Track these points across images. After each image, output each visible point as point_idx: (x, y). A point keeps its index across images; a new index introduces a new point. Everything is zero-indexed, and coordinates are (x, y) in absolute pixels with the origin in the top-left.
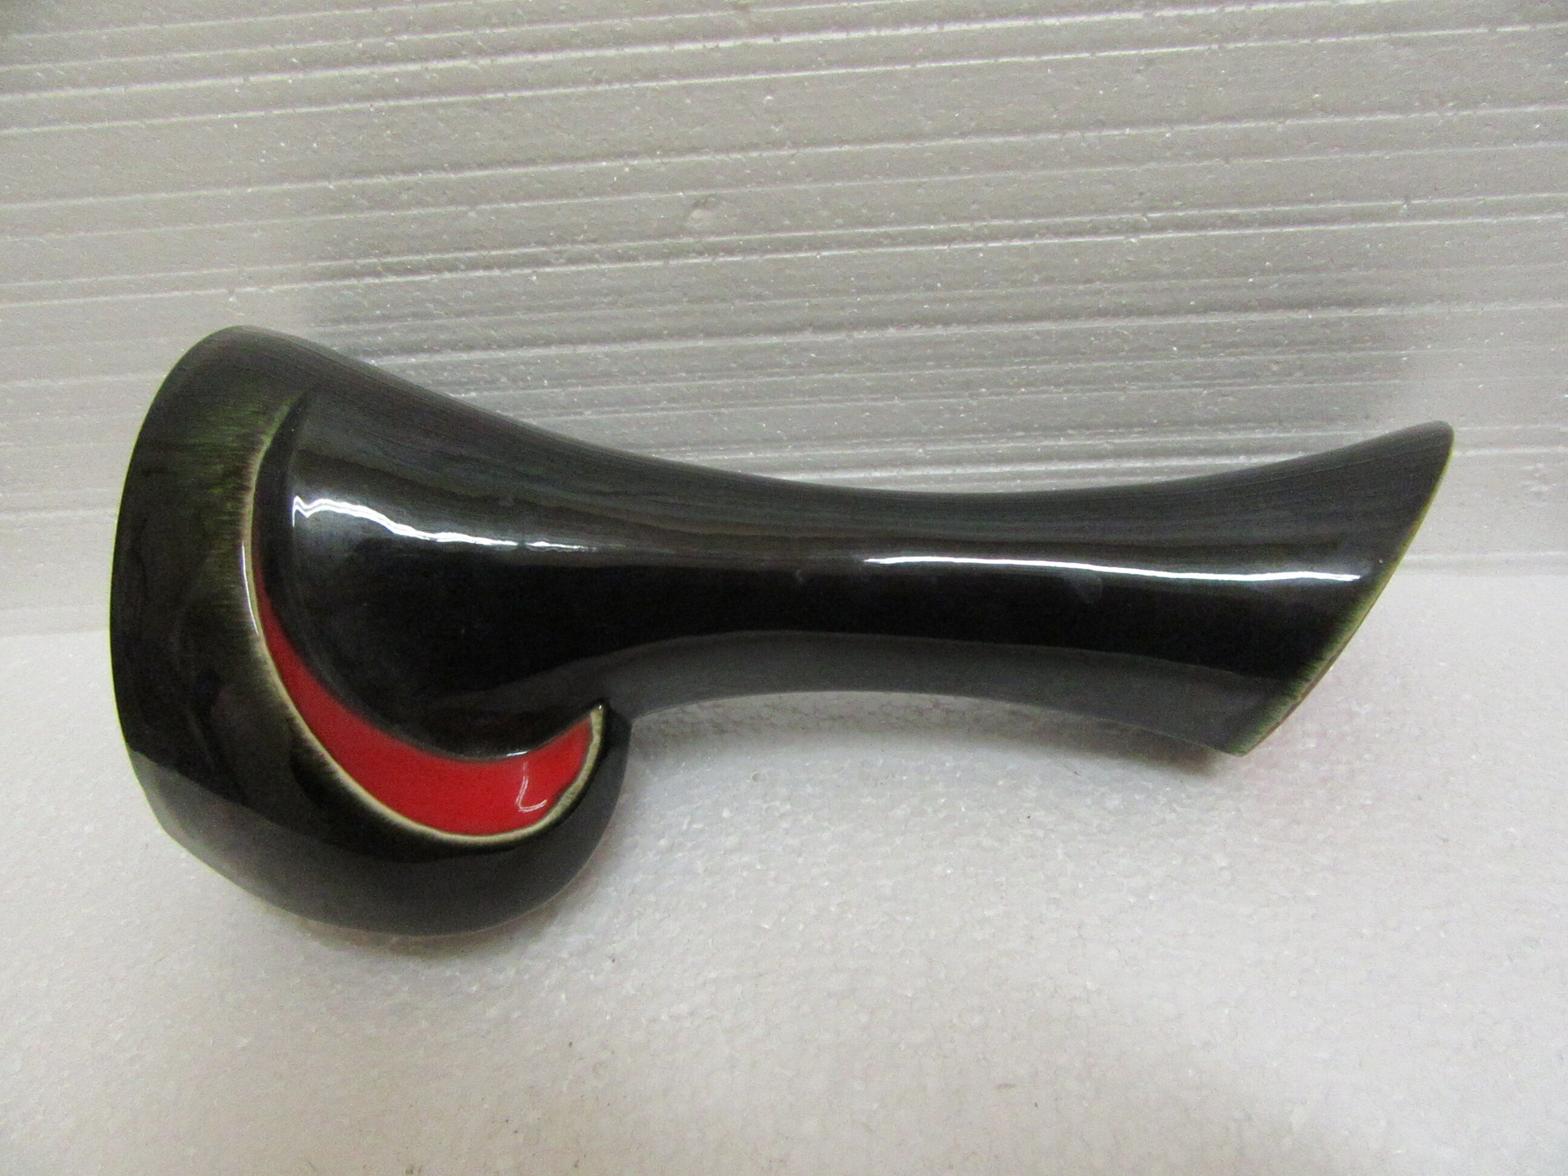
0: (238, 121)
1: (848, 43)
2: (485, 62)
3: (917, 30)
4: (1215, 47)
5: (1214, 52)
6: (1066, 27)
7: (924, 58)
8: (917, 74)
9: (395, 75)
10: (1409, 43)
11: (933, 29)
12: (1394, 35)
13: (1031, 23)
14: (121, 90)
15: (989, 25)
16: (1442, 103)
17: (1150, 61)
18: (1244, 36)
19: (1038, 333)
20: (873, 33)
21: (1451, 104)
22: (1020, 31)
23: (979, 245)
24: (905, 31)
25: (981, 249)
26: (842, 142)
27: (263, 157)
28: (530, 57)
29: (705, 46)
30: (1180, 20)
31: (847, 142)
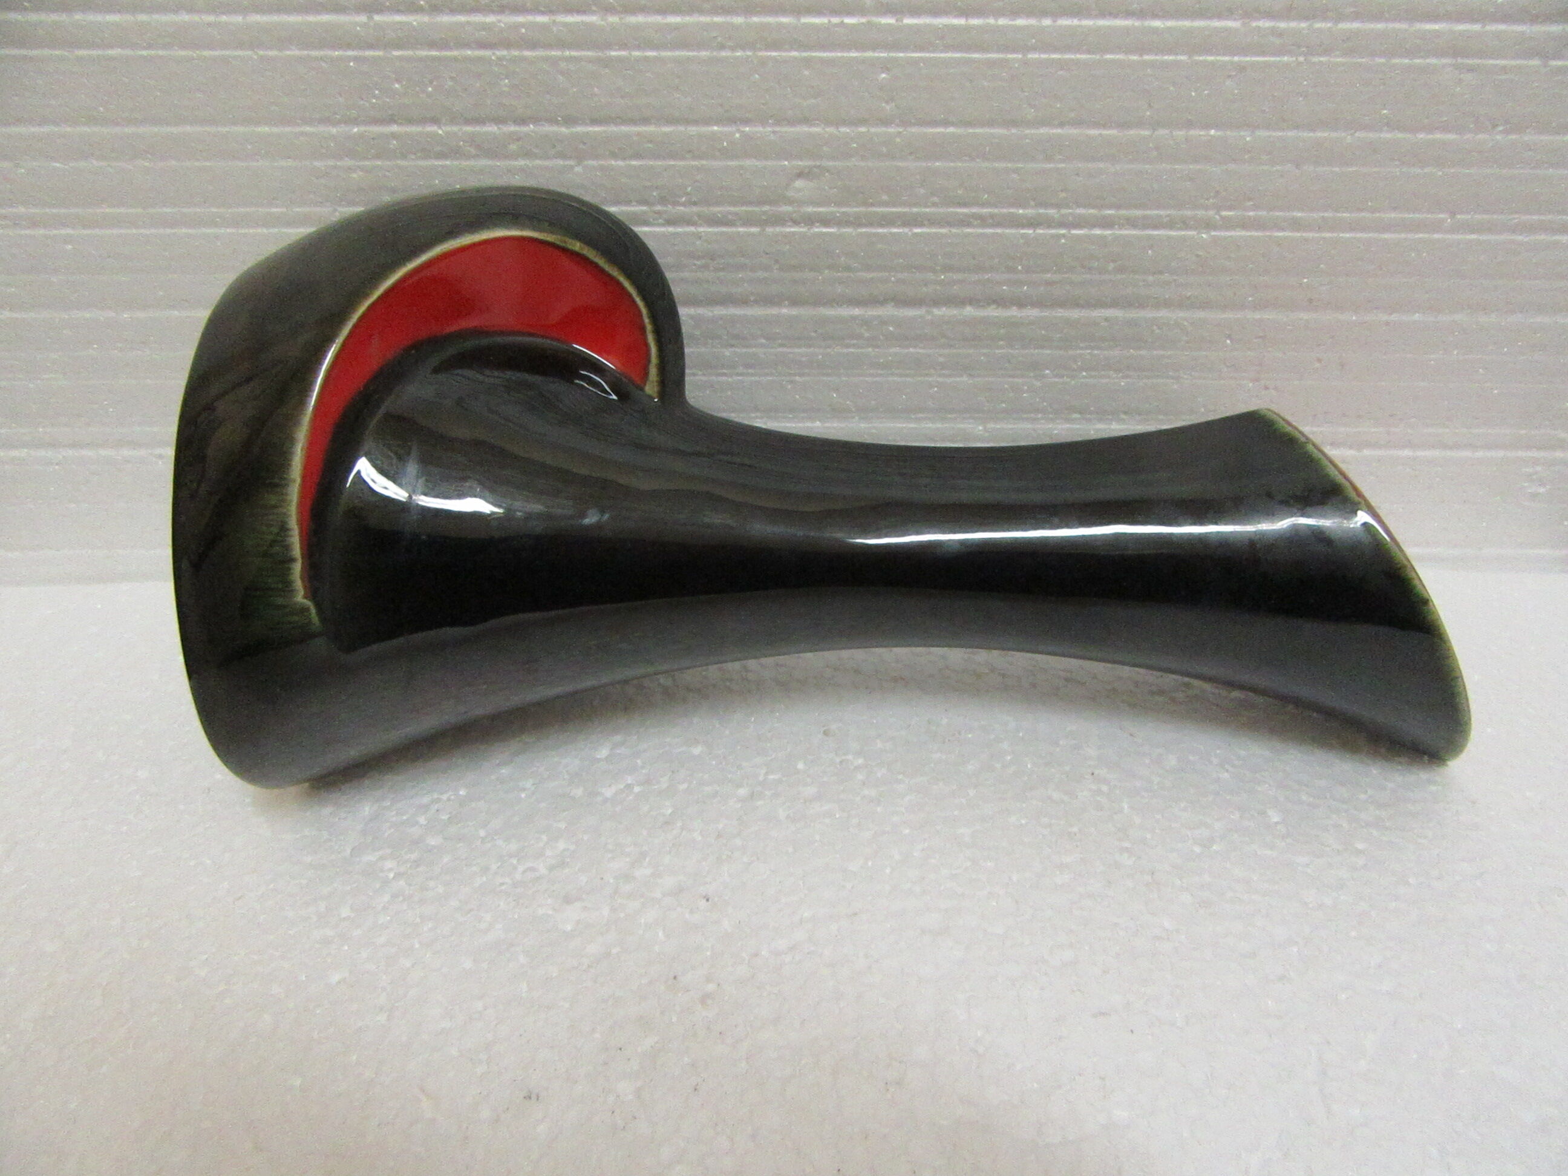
0: (355, 59)
1: (968, 29)
2: (613, 19)
3: (1032, 21)
4: (1301, 59)
5: (1299, 64)
6: (1169, 29)
7: (1034, 49)
8: (1026, 63)
9: (523, 25)
10: (1471, 69)
11: (1047, 22)
12: (1460, 60)
13: (1137, 23)
14: (238, 19)
15: (1101, 22)
16: (1495, 126)
17: (1242, 68)
18: (1327, 52)
19: (1106, 319)
20: (991, 21)
21: (1501, 128)
22: (1127, 31)
23: (1063, 231)
24: (1020, 22)
25: (1064, 236)
26: (946, 123)
27: (374, 97)
28: (658, 19)
29: (830, 21)
30: (1273, 31)
31: (953, 124)
